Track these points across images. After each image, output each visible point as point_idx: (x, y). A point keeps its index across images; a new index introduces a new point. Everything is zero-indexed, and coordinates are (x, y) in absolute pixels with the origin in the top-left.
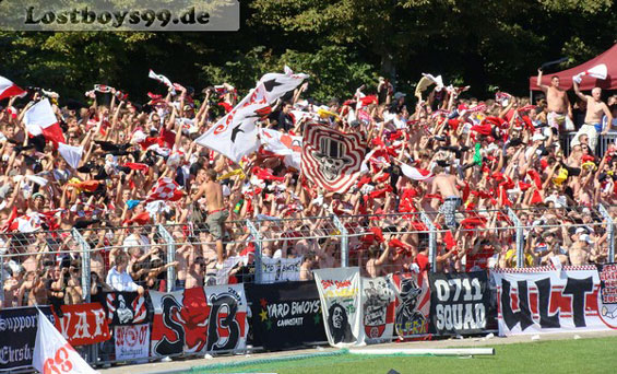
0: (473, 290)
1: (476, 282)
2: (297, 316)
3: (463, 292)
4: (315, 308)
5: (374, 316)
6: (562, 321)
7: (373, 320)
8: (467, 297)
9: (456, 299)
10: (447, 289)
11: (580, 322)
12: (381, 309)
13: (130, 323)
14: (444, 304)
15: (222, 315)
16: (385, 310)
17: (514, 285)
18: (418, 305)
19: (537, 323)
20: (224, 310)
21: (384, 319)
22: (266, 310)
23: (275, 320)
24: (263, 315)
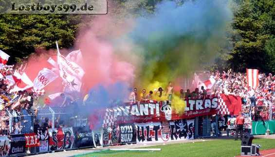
0: (130, 130)
1: (131, 127)
2: (87, 137)
3: (128, 130)
5: (106, 138)
6: (152, 139)
8: (129, 132)
9: (126, 132)
10: (124, 129)
11: (156, 139)
13: (44, 140)
15: (67, 137)
16: (108, 136)
17: (140, 128)
18: (117, 134)
19: (146, 139)
20: (68, 136)
21: (108, 139)
22: (79, 135)
23: (81, 138)
24: (78, 137)
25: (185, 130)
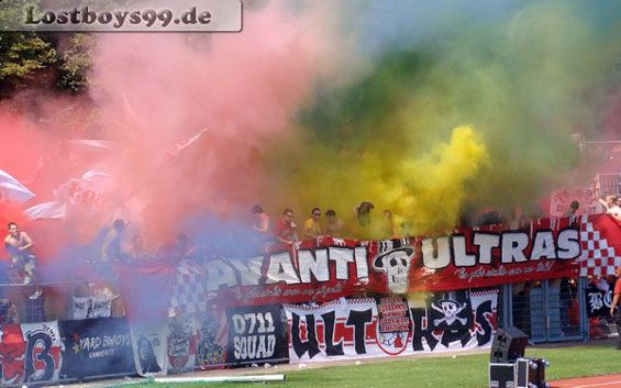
0: (267, 324)
1: (269, 317)
2: (107, 348)
3: (258, 325)
4: (127, 341)
5: (178, 348)
6: (345, 349)
7: (177, 352)
8: (262, 329)
9: (251, 331)
10: (243, 323)
11: (360, 349)
12: (185, 341)
15: (38, 350)
16: (188, 342)
17: (303, 318)
18: (217, 338)
19: (323, 351)
20: (40, 345)
21: (187, 351)
22: (79, 343)
23: (87, 352)
24: (76, 348)
25: (464, 322)
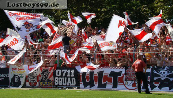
0: (71, 73)
6: (108, 85)
7: (32, 81)
8: (68, 75)
11: (115, 86)
14: (59, 77)
16: (36, 78)
18: (49, 77)
19: (96, 86)
21: (36, 81)
